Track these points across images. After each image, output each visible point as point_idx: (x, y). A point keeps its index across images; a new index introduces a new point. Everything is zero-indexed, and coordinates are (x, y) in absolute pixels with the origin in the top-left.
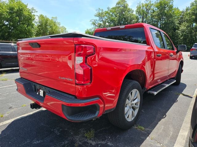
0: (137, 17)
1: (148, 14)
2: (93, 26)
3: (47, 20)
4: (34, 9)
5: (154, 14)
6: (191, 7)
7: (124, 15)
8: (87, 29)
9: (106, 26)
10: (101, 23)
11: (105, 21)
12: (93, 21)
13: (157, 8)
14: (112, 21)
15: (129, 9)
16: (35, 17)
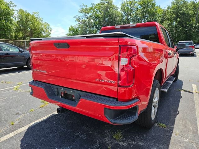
0: (122, 15)
1: (132, 12)
2: (77, 23)
3: (27, 16)
4: (12, 3)
5: (138, 12)
6: (172, 6)
7: (108, 12)
8: (71, 26)
9: (91, 23)
10: (86, 19)
11: (90, 18)
12: (77, 17)
13: (140, 6)
14: (97, 18)
15: (114, 6)
16: (13, 12)
